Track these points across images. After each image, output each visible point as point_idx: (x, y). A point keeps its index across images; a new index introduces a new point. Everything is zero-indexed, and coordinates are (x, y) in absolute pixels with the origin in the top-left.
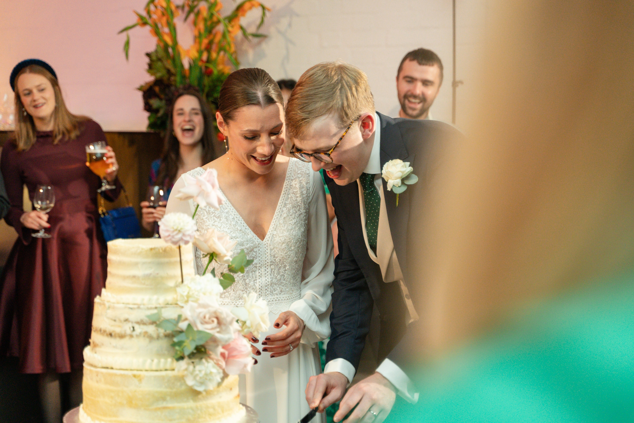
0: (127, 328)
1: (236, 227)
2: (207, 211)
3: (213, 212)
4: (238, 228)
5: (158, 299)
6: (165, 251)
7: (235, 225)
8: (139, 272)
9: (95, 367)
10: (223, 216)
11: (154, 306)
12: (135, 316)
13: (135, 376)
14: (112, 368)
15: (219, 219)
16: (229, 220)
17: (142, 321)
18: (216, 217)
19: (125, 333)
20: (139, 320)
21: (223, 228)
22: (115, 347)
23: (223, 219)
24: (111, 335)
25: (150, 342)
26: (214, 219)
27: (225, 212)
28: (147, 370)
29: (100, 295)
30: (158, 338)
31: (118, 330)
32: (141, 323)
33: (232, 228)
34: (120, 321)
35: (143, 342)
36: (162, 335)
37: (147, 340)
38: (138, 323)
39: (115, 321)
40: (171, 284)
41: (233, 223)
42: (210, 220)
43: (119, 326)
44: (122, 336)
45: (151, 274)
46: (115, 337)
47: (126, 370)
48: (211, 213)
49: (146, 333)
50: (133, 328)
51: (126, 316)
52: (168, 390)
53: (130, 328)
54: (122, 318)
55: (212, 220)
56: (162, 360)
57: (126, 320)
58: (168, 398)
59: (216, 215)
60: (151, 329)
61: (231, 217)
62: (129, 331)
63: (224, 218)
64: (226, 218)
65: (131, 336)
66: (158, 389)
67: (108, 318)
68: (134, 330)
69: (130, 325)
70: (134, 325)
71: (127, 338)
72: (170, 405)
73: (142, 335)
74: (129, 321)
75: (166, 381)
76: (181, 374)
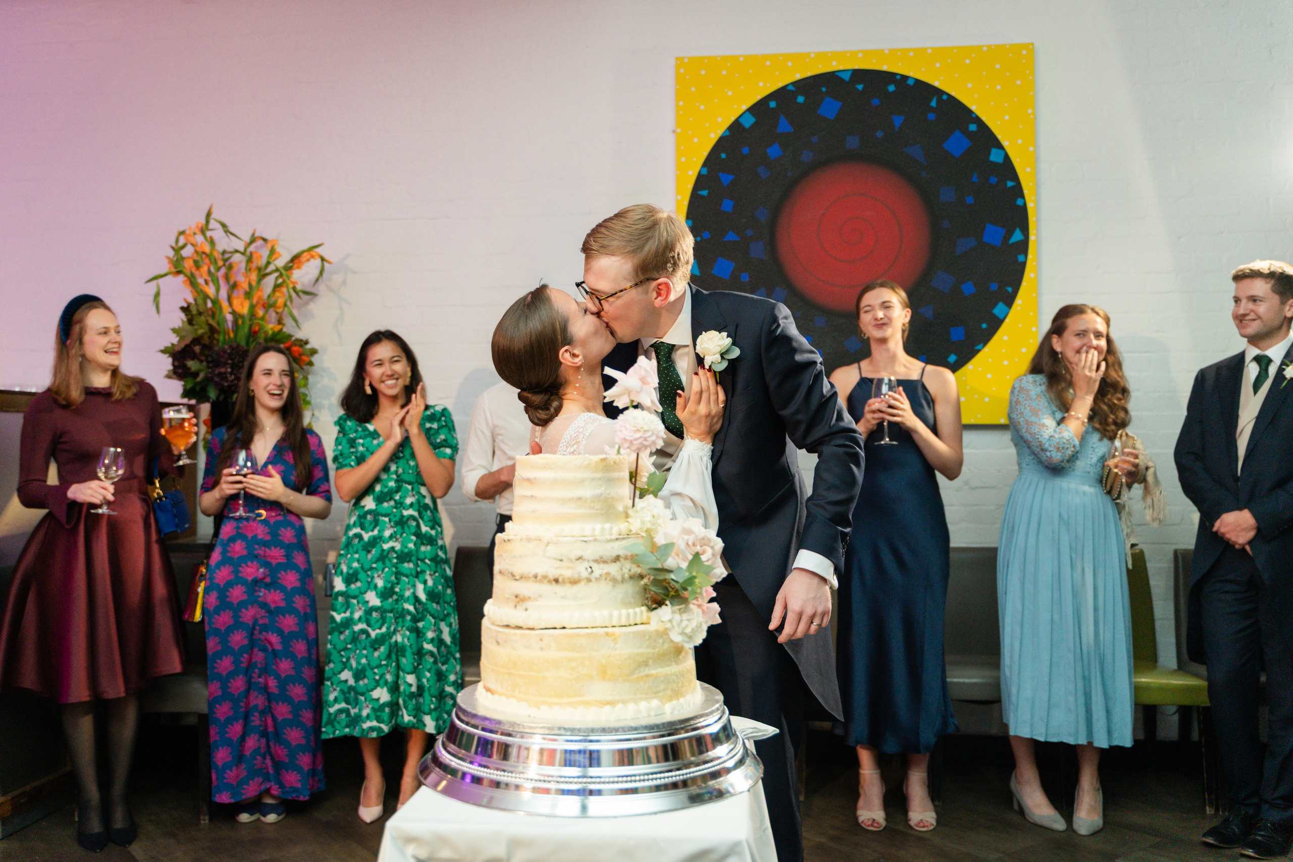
0: (581, 570)
5: (611, 528)
8: (587, 492)
12: (591, 552)
13: (607, 634)
14: (564, 628)
17: (601, 558)
19: (580, 576)
20: (597, 557)
24: (557, 581)
25: (614, 587)
30: (623, 580)
31: (568, 574)
32: (601, 561)
34: (571, 560)
35: (604, 587)
37: (611, 583)
38: (596, 561)
39: (561, 560)
43: (569, 568)
44: (574, 582)
45: (603, 495)
46: (564, 582)
49: (608, 574)
50: (591, 568)
51: (579, 553)
52: (650, 651)
53: (586, 569)
54: (573, 556)
56: (631, 611)
57: (580, 558)
58: (651, 662)
60: (613, 569)
62: (585, 574)
65: (589, 580)
66: (640, 651)
67: (549, 558)
68: (592, 572)
69: (586, 564)
70: (592, 564)
71: (583, 583)
72: (653, 672)
73: (604, 578)
74: (584, 560)
75: (647, 637)
76: (661, 627)
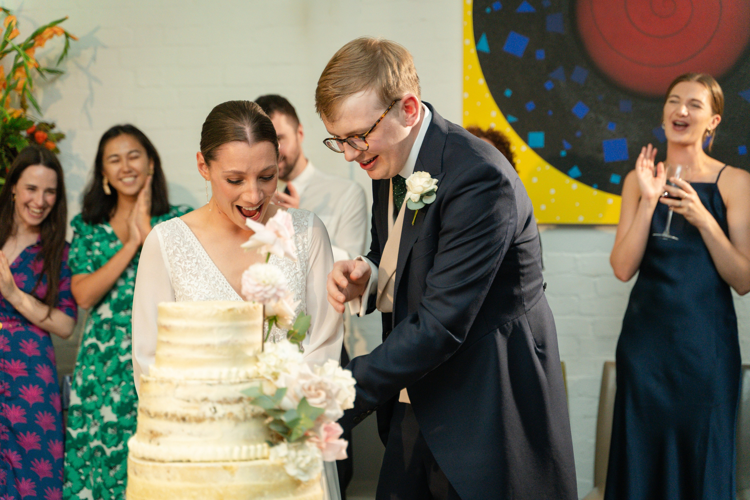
0: (206, 410)
1: (217, 288)
2: (183, 268)
3: (190, 268)
4: (219, 289)
5: (238, 372)
7: (214, 285)
8: (215, 339)
10: (201, 274)
12: (215, 393)
13: (225, 468)
14: (189, 461)
15: (196, 277)
16: (208, 278)
17: (225, 399)
18: (193, 275)
19: (204, 415)
20: (221, 398)
21: (200, 288)
22: (190, 434)
23: (201, 278)
24: (184, 419)
25: (236, 425)
26: (190, 278)
27: (204, 270)
28: (234, 461)
30: (246, 419)
31: (194, 413)
32: (225, 401)
33: (211, 288)
34: (196, 401)
35: (227, 426)
36: (249, 415)
37: (233, 423)
38: (220, 402)
39: (188, 401)
40: (251, 353)
41: (213, 282)
42: (185, 278)
43: (195, 408)
44: (199, 420)
45: (228, 343)
46: (190, 421)
47: (209, 462)
48: (187, 271)
49: (231, 414)
50: (215, 408)
51: (204, 395)
52: (266, 483)
53: (210, 409)
54: (199, 397)
55: (188, 277)
56: (252, 447)
57: (205, 400)
58: (266, 493)
59: (192, 272)
60: (236, 409)
61: (211, 276)
62: (209, 414)
63: (202, 276)
64: (205, 277)
65: (212, 419)
67: (177, 398)
68: (216, 411)
69: (210, 405)
70: (216, 405)
71: (207, 421)
73: (226, 417)
74: (209, 401)
75: (265, 471)
76: (278, 462)
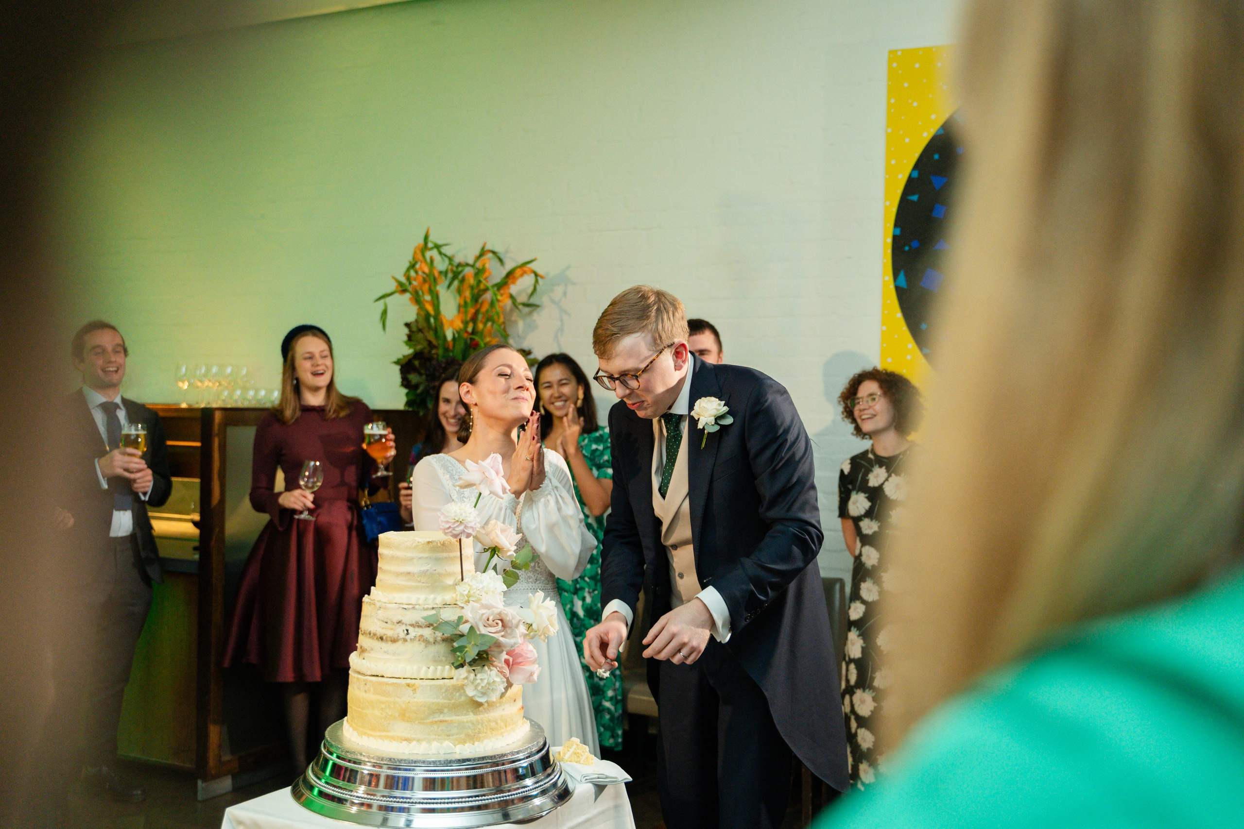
0: (400, 631)
5: (435, 599)
6: (443, 544)
8: (415, 568)
9: (364, 674)
11: (431, 606)
12: (410, 617)
13: (408, 685)
14: (383, 676)
17: (417, 623)
19: (399, 636)
20: (414, 622)
22: (386, 652)
25: (426, 646)
28: (421, 679)
29: (369, 594)
30: (435, 642)
31: (390, 633)
32: (417, 625)
34: (393, 623)
35: (418, 647)
36: (439, 638)
37: (423, 644)
38: (412, 625)
39: (386, 623)
40: (450, 581)
43: (391, 629)
44: (394, 641)
45: (428, 570)
46: (387, 641)
47: (400, 678)
49: (422, 636)
50: (407, 630)
51: (400, 618)
52: (446, 702)
53: (404, 631)
54: (395, 620)
56: (439, 668)
57: (400, 622)
58: (446, 710)
60: (427, 633)
62: (402, 635)
65: (405, 640)
66: (435, 701)
67: (379, 619)
68: (408, 634)
69: (404, 627)
70: (408, 627)
71: (400, 642)
72: (447, 718)
73: (418, 639)
74: (403, 624)
75: (444, 690)
76: (460, 683)
